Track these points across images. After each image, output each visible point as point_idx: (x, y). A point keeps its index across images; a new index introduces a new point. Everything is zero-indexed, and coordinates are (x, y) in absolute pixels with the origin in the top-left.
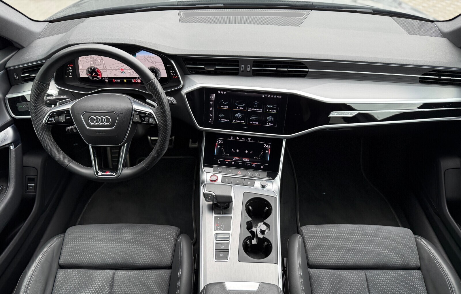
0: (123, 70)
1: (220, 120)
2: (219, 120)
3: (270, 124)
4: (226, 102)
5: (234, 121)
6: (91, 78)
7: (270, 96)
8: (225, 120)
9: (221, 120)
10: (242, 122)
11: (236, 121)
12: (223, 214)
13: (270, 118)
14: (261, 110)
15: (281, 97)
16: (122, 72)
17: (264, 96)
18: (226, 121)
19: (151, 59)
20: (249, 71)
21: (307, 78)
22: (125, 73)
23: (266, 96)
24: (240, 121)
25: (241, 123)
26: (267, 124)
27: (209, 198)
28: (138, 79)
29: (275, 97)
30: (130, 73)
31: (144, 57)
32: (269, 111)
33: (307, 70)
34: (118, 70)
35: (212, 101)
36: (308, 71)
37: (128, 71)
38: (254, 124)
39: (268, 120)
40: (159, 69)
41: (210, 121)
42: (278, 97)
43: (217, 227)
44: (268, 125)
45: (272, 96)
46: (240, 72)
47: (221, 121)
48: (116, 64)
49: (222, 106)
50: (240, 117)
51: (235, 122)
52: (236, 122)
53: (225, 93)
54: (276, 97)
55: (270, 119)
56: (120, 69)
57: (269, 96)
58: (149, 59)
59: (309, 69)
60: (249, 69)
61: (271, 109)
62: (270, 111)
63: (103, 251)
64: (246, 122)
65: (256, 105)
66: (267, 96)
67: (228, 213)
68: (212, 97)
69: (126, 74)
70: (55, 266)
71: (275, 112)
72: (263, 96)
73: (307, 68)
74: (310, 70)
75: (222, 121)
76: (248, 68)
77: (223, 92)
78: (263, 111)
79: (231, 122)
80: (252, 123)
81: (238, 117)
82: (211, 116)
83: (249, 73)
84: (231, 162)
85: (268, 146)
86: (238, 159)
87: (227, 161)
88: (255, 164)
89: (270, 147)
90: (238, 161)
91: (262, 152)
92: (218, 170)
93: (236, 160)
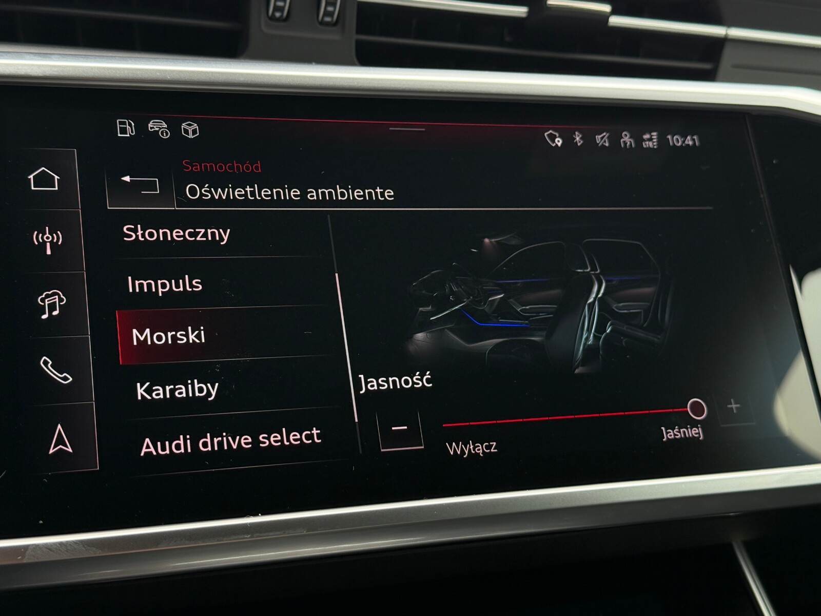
7: (614, 141)
15: (694, 141)
17: (559, 142)
20: (335, 24)
23: (578, 139)
29: (651, 141)
33: (720, 31)
42: (676, 140)
45: (627, 139)
46: (259, 27)
53: (190, 129)
54: (662, 140)
57: (602, 139)
59: (727, 27)
60: (329, 10)
66: (589, 139)
72: (553, 138)
74: (732, 34)
77: (174, 127)
82: (64, 378)
83: (333, 36)
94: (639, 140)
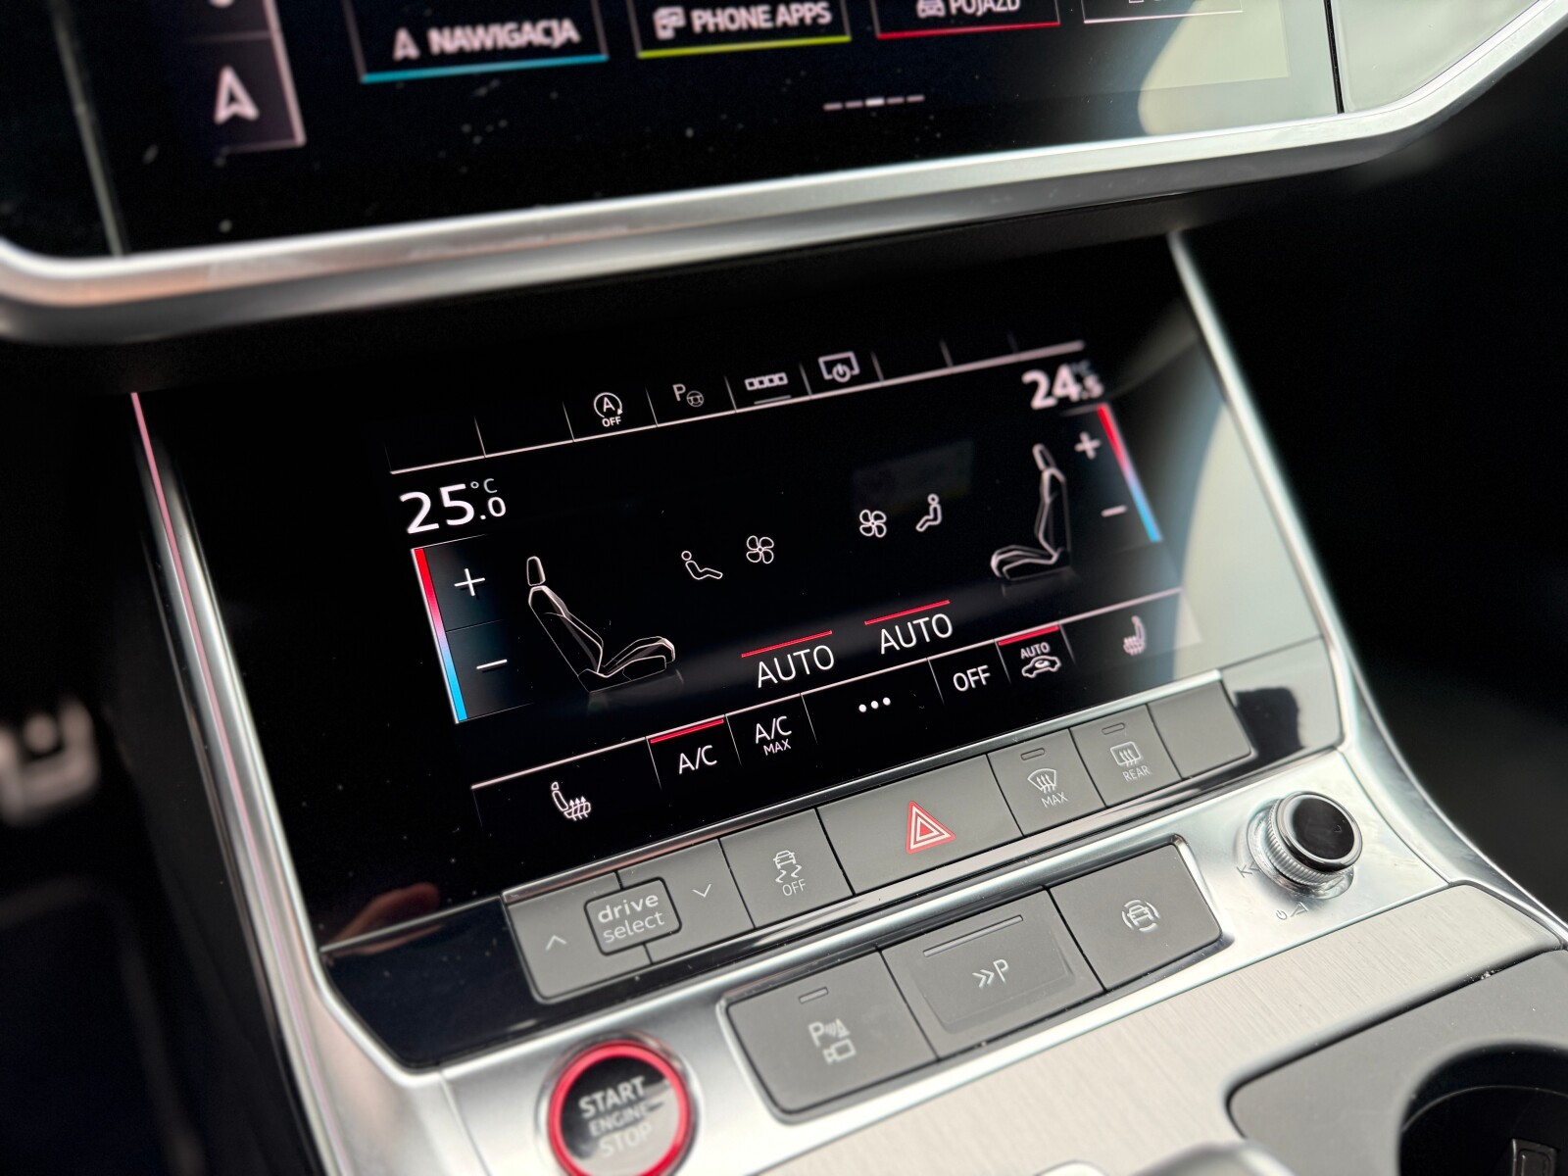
1: (427, 58)
2: (405, 46)
5: (668, 20)
8: (501, 35)
9: (442, 40)
10: (803, 29)
11: (702, 18)
18: (530, 51)
24: (759, 20)
25: (785, 31)
38: (975, 17)
41: (234, 99)
47: (445, 59)
51: (685, 35)
52: (708, 36)
75: (462, 57)
79: (621, 46)
80: (949, 21)
84: (745, 725)
85: (1066, 384)
86: (814, 652)
87: (689, 744)
88: (1038, 639)
89: (1095, 387)
90: (818, 678)
91: (1047, 464)
92: (611, 938)
93: (802, 682)
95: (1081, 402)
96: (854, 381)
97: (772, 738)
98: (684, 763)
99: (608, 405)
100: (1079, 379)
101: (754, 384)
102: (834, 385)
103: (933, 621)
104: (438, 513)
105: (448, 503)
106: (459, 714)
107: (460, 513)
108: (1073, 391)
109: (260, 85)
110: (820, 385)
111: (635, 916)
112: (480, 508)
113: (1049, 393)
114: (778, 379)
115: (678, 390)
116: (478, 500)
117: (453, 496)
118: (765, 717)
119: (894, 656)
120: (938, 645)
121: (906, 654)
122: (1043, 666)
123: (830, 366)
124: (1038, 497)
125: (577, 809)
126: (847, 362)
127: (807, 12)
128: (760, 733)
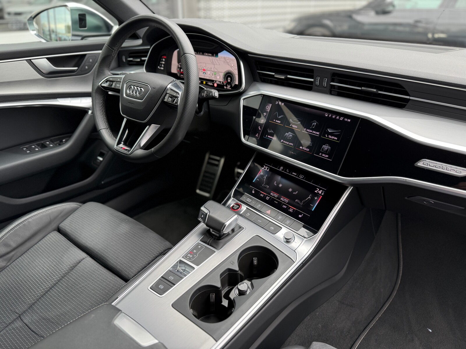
0: (204, 70)
1: (267, 137)
3: (323, 155)
4: (280, 116)
6: (179, 75)
7: (336, 117)
8: (272, 138)
10: (290, 145)
11: (284, 142)
12: (208, 244)
13: (326, 147)
14: (318, 133)
15: (349, 120)
16: (203, 73)
17: (327, 115)
19: (230, 62)
20: (326, 87)
21: (406, 109)
22: (205, 73)
23: (330, 116)
24: (288, 143)
25: (289, 145)
26: (321, 154)
27: (203, 216)
28: (215, 82)
29: (341, 119)
30: (210, 74)
31: (225, 58)
32: (328, 136)
33: (408, 97)
34: (201, 69)
35: (267, 112)
36: (409, 99)
37: (209, 72)
38: (304, 150)
39: (323, 149)
40: (235, 74)
42: (346, 120)
43: (189, 255)
44: (321, 156)
45: (338, 118)
48: (200, 63)
49: (274, 120)
50: (290, 138)
53: (283, 104)
54: (344, 119)
55: (326, 149)
56: (203, 69)
57: (334, 117)
58: (228, 61)
59: (410, 96)
60: (325, 84)
61: (332, 134)
62: (330, 137)
63: (94, 232)
64: (294, 146)
65: (314, 125)
66: (332, 116)
67: (215, 247)
68: (267, 107)
69: (206, 76)
70: (54, 226)
71: (335, 140)
72: (326, 115)
73: (408, 95)
74: (411, 98)
75: (269, 138)
76: (324, 81)
77: (281, 103)
78: (320, 135)
80: (302, 149)
81: (287, 137)
82: (260, 129)
83: (325, 89)
84: (267, 196)
85: (320, 192)
86: (276, 195)
87: (263, 194)
88: (293, 209)
89: (323, 194)
90: (275, 197)
91: (310, 197)
92: (247, 200)
93: (273, 196)
94: (340, 118)
95: (320, 194)
96: (302, 178)
97: (268, 198)
98: (261, 195)
99: (282, 168)
100: (322, 192)
101: (293, 173)
102: (300, 178)
103: (286, 200)
104: (265, 168)
105: (266, 168)
106: (254, 181)
107: (266, 169)
108: (320, 193)
109: (258, 135)
110: (298, 177)
111: (249, 200)
112: (267, 170)
113: (318, 191)
114: (295, 174)
115: (288, 170)
116: (268, 169)
117: (267, 168)
118: (268, 196)
119: (281, 200)
120: (285, 202)
121: (282, 201)
122: (291, 211)
123: (301, 176)
124: (306, 199)
125: (253, 192)
126: (302, 177)
127: (291, 144)
128: (267, 197)
